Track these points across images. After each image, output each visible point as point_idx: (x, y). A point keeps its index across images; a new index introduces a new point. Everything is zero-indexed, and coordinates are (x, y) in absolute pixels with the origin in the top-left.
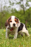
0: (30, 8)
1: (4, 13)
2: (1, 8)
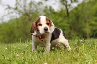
0: (79, 5)
1: (30, 15)
2: (25, 6)
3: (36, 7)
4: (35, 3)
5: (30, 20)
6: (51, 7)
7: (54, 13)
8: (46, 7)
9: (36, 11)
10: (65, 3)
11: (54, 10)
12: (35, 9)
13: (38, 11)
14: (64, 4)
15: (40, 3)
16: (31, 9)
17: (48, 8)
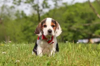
3: (8, 11)
4: (7, 7)
6: (23, 12)
7: (26, 17)
8: (18, 11)
10: (37, 8)
11: (25, 14)
12: (7, 13)
13: (10, 14)
15: (12, 7)
16: (3, 13)
17: (20, 12)
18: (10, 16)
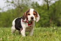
0: (56, 2)
3: (26, 2)
5: (22, 11)
6: (36, 3)
8: (33, 2)
9: (27, 5)
11: (38, 4)
12: (26, 3)
13: (28, 5)
14: (46, 1)
16: (23, 3)
17: (35, 3)
18: (28, 6)
